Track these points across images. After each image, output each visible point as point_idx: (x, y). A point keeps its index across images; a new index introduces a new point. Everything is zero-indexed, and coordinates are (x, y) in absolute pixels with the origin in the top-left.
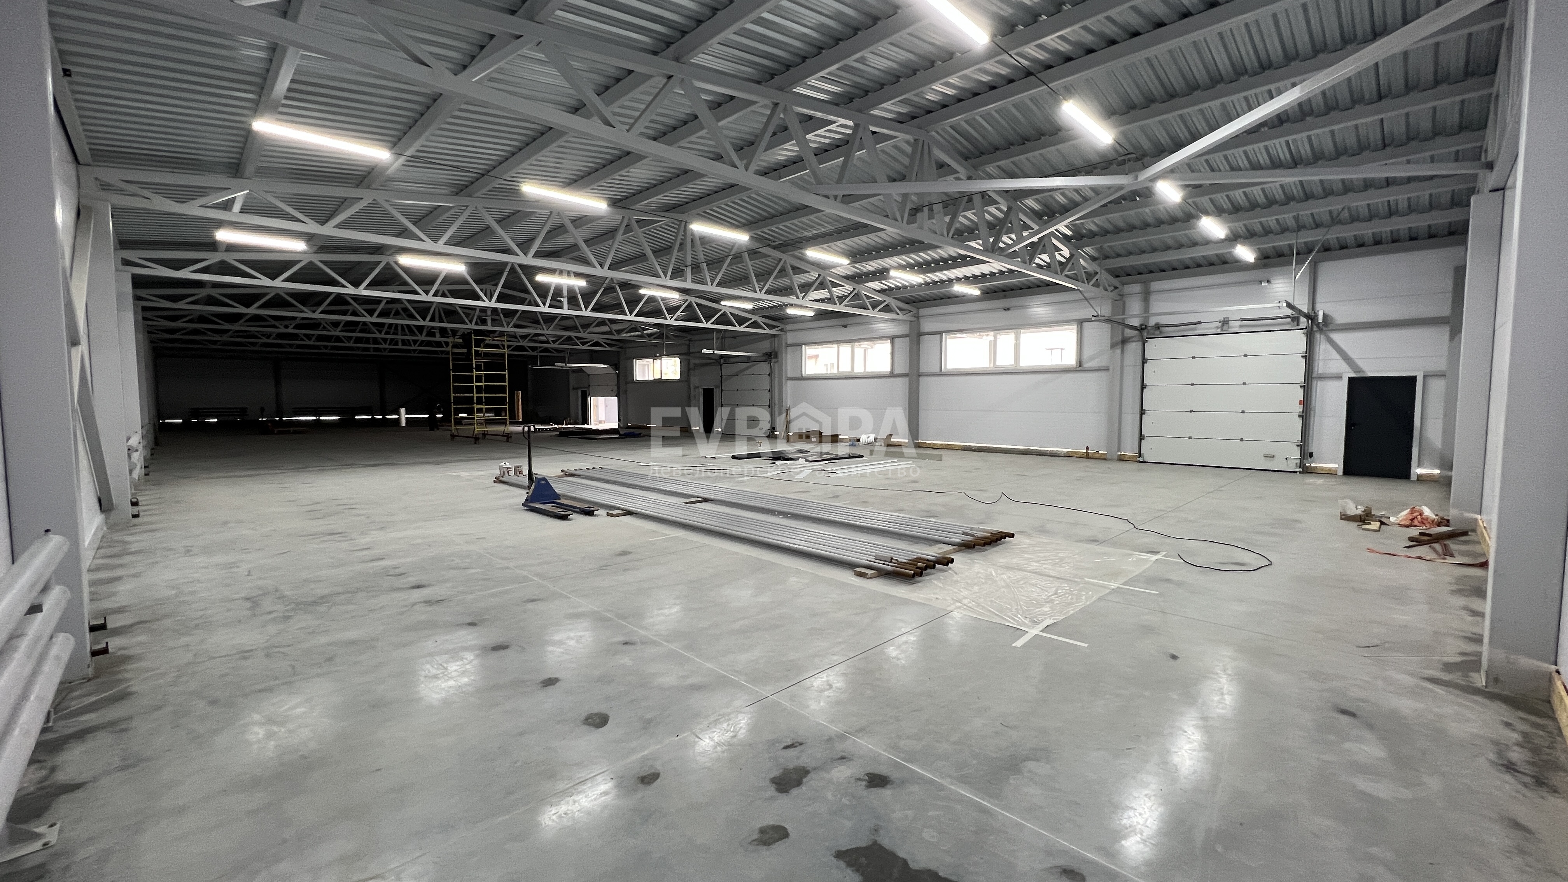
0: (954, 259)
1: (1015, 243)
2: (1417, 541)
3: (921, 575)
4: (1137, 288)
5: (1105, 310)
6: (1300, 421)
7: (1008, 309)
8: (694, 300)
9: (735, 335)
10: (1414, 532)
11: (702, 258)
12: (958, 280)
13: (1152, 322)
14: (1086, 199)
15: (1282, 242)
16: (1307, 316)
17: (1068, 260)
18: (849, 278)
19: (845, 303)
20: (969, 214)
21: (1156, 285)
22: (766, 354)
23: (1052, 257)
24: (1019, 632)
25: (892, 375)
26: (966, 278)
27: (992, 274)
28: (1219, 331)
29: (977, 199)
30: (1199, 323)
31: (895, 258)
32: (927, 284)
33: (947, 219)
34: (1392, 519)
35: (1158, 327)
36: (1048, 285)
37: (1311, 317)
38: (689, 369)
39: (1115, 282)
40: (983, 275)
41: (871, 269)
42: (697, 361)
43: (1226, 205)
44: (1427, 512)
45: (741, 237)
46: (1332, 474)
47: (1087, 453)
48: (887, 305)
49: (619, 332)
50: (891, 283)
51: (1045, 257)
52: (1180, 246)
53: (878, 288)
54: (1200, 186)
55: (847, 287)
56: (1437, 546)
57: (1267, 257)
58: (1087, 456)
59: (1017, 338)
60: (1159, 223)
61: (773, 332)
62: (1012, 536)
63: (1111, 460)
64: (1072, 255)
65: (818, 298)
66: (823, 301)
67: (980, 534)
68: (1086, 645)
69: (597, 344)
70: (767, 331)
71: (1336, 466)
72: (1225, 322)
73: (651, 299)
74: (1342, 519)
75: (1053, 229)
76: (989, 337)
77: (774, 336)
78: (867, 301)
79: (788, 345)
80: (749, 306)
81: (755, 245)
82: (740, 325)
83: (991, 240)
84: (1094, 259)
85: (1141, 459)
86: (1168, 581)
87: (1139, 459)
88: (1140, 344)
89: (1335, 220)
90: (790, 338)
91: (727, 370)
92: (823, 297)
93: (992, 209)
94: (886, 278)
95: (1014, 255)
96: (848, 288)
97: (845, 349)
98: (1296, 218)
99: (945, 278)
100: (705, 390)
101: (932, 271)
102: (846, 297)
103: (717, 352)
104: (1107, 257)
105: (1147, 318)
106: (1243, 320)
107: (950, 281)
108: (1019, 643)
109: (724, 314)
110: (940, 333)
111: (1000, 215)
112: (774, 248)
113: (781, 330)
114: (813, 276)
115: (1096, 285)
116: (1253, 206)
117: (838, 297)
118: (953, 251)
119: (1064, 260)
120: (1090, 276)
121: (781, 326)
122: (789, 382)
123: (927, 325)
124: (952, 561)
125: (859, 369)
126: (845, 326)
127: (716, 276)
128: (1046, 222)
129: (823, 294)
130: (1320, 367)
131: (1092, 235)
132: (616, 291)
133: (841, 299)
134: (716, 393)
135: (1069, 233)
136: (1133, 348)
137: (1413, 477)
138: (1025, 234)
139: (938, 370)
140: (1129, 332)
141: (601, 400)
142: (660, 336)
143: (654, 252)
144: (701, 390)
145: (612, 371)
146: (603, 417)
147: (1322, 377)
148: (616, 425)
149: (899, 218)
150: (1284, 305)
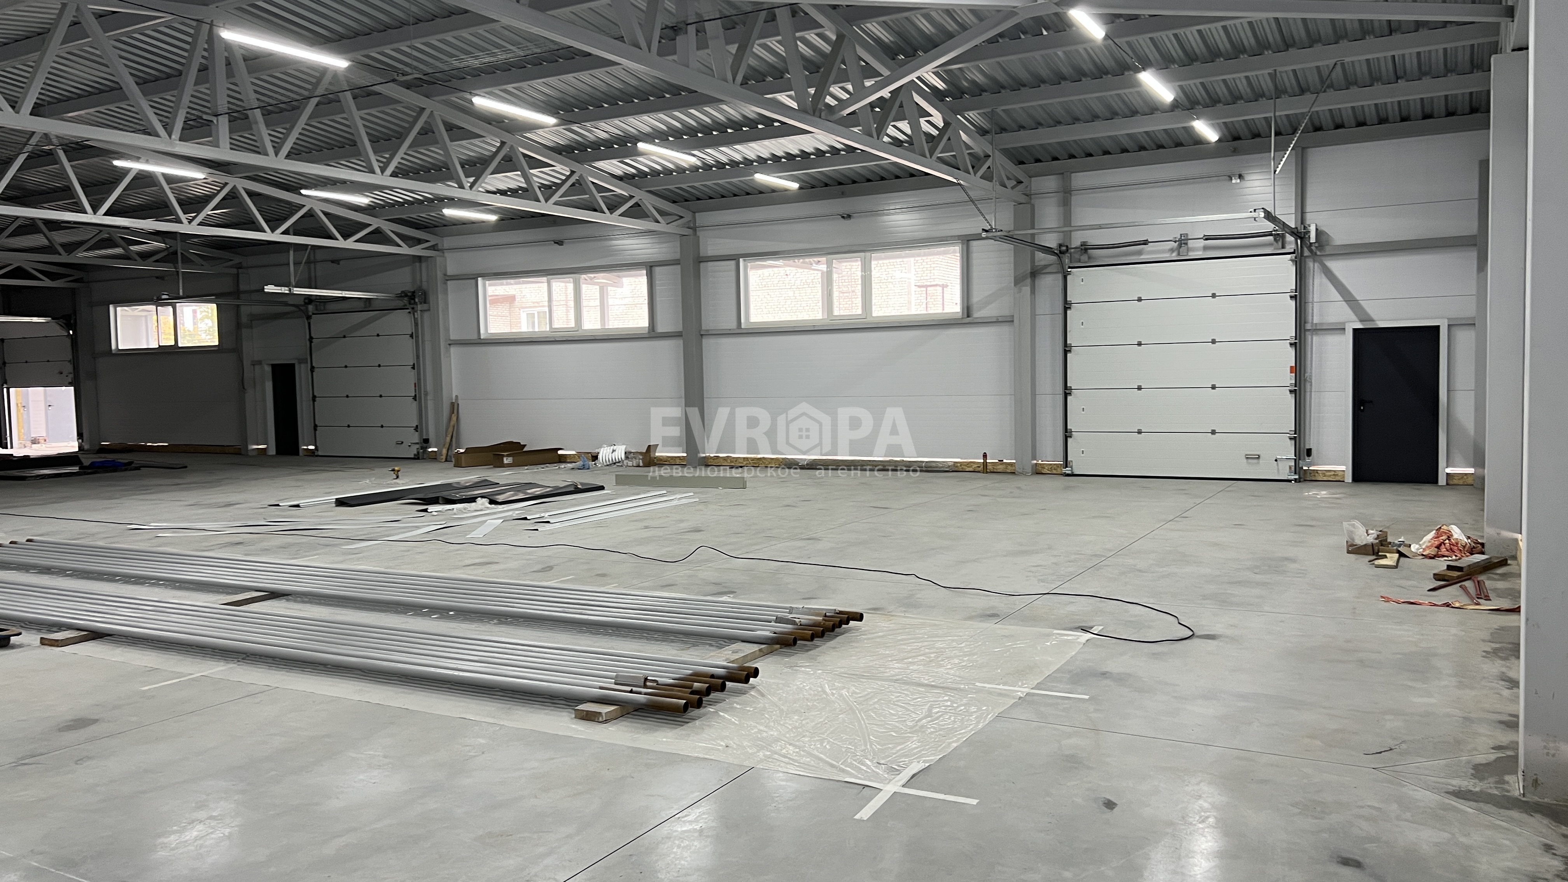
0: (752, 123)
1: (855, 97)
2: (1444, 580)
3: (699, 704)
4: (1050, 183)
5: (1002, 218)
6: (1291, 399)
7: (849, 216)
8: (242, 185)
9: (337, 257)
10: (1441, 565)
11: (251, 98)
12: (762, 161)
13: (1076, 241)
14: (964, 27)
15: (1255, 115)
16: (1295, 233)
17: (942, 131)
18: (562, 151)
19: (555, 198)
20: (773, 43)
21: (1080, 179)
22: (403, 295)
23: (915, 126)
24: (866, 791)
25: (652, 334)
26: (775, 158)
27: (819, 153)
28: (1174, 256)
29: (783, 16)
30: (1146, 243)
31: (645, 118)
32: (707, 167)
33: (733, 48)
34: (1414, 547)
35: (1085, 248)
36: (912, 175)
37: (1301, 235)
38: (239, 326)
39: (1018, 171)
40: (804, 155)
41: (604, 135)
42: (257, 309)
43: (1175, 51)
44: (1457, 534)
45: (338, 63)
46: (1337, 480)
47: (985, 464)
48: (637, 205)
49: (70, 248)
50: (642, 164)
51: (904, 126)
52: (1113, 114)
53: (619, 172)
54: (1136, 17)
55: (558, 167)
56: (1468, 584)
57: (1237, 138)
58: (985, 469)
59: (866, 269)
60: (1079, 75)
61: (416, 251)
62: (859, 617)
63: (1022, 474)
64: (947, 124)
65: (503, 187)
66: (513, 193)
67: (804, 619)
68: (974, 802)
69: (19, 273)
70: (404, 250)
71: (1343, 468)
72: (1182, 242)
73: (144, 180)
74: (1349, 552)
75: (913, 77)
76: (820, 265)
77: (419, 258)
78: (598, 196)
79: (448, 278)
80: (362, 200)
81: (365, 79)
82: (346, 236)
83: (812, 91)
84: (983, 132)
85: (1068, 470)
87: (1064, 470)
88: (1060, 277)
89: (1326, 84)
90: (453, 263)
91: (322, 326)
92: (513, 185)
93: (811, 36)
94: (636, 153)
95: (853, 119)
96: (560, 169)
97: (563, 287)
98: (1274, 77)
99: (738, 157)
100: (275, 367)
101: (716, 144)
102: (558, 186)
103: (297, 291)
104: (1003, 130)
105: (1068, 235)
106: (1207, 238)
107: (748, 162)
108: (865, 813)
109: (310, 214)
110: (735, 258)
111: (827, 48)
112: (408, 86)
113: (434, 248)
114: (489, 144)
115: (989, 177)
116: (1213, 54)
117: (542, 186)
118: (752, 110)
119: (935, 132)
120: (977, 161)
121: (433, 240)
122: (453, 349)
123: (712, 245)
124: (755, 673)
125: (591, 323)
126: (560, 243)
127: (286, 136)
128: (902, 64)
129: (512, 180)
130: (1316, 315)
131: (978, 90)
132: (56, 161)
133: (549, 190)
134: (301, 373)
135: (940, 85)
136: (1049, 283)
137: (1442, 480)
138: (868, 83)
139: (733, 325)
140: (1042, 258)
141: (35, 393)
142: (170, 257)
143: (142, 82)
144: (268, 369)
145: (57, 330)
146: (39, 431)
147: (1320, 330)
148: (72, 446)
149: (643, 44)
150: (1262, 215)
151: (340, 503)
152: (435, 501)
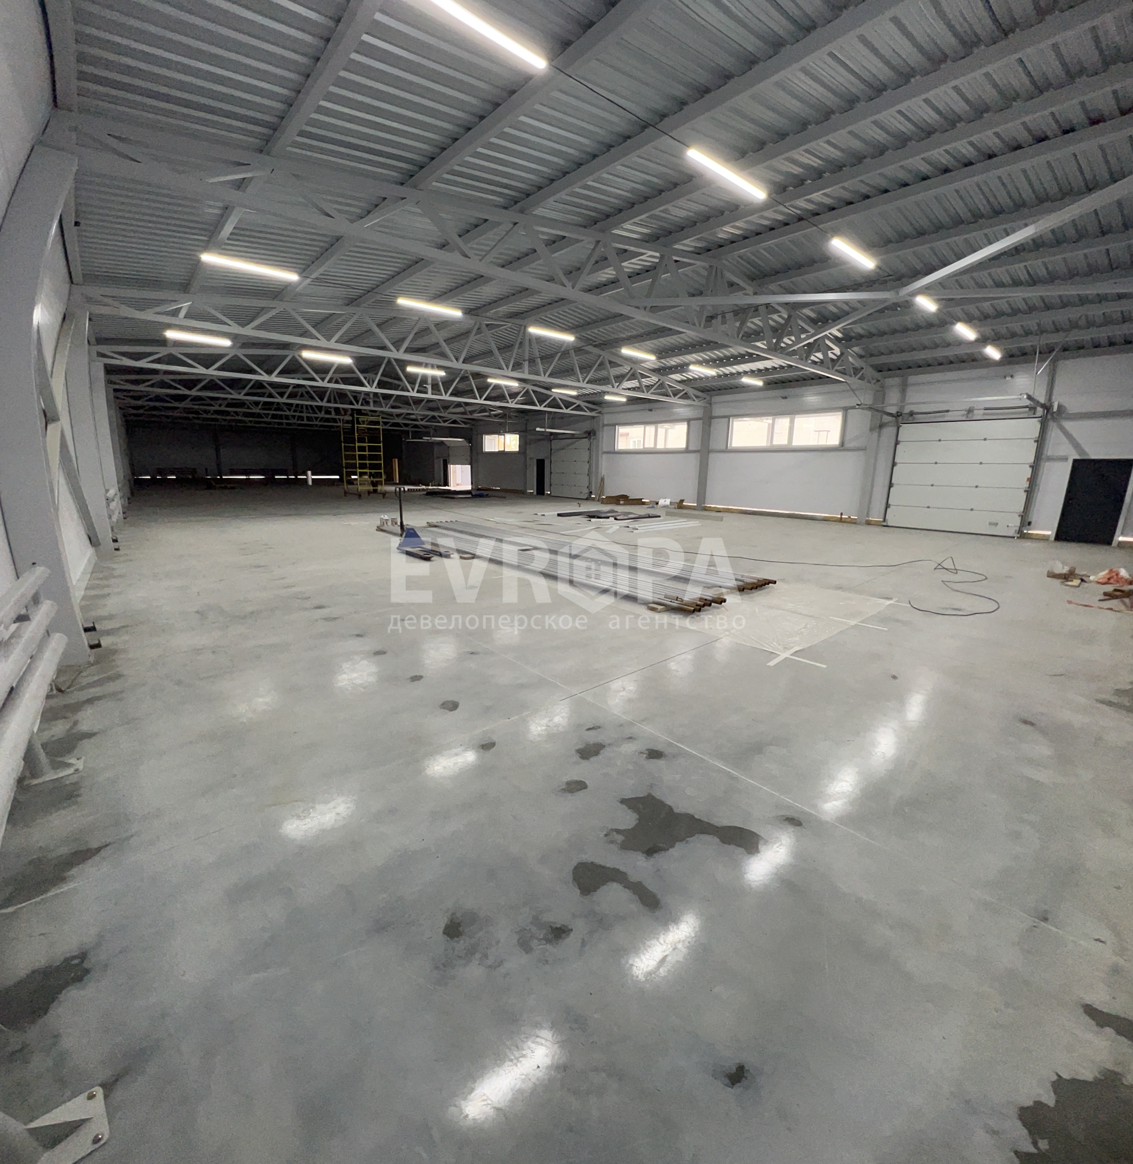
0: (742, 356)
1: (794, 343)
2: (1110, 596)
3: (699, 610)
4: (896, 381)
5: (867, 399)
6: (1024, 496)
7: (786, 398)
8: (530, 388)
9: (563, 416)
10: (1109, 588)
11: (537, 354)
12: (745, 373)
13: (907, 410)
14: (854, 309)
15: (1027, 343)
16: (1043, 406)
17: (839, 357)
18: (656, 371)
19: (652, 391)
20: (756, 320)
21: (912, 379)
22: (586, 432)
23: (825, 355)
24: (772, 655)
25: (687, 451)
26: (752, 371)
27: (774, 368)
28: (964, 418)
29: (763, 309)
30: (948, 411)
31: (694, 355)
32: (719, 376)
33: (738, 324)
34: (1092, 578)
35: (912, 414)
36: (820, 378)
37: (1047, 408)
38: (526, 443)
39: (877, 375)
40: (767, 369)
41: (674, 363)
42: (533, 437)
43: (977, 313)
44: (1123, 573)
45: (571, 338)
46: (1044, 539)
47: (841, 518)
48: (686, 393)
49: (471, 412)
50: (690, 375)
51: (820, 355)
52: (936, 346)
53: (679, 379)
54: (953, 299)
55: (653, 378)
56: (1127, 600)
57: (1012, 356)
58: (840, 520)
59: (792, 422)
60: (918, 327)
61: (593, 414)
62: (774, 582)
63: (860, 524)
64: (842, 354)
65: (630, 387)
66: (634, 389)
67: (749, 580)
68: (825, 666)
69: (455, 422)
70: (588, 413)
71: (1049, 533)
72: (970, 411)
73: (497, 387)
74: (1048, 576)
75: (827, 333)
76: (769, 420)
77: (593, 417)
78: (669, 390)
79: (604, 425)
80: (574, 393)
81: (581, 344)
82: (567, 408)
83: (774, 341)
84: (861, 357)
85: (885, 524)
86: (897, 621)
87: (884, 524)
88: (895, 429)
89: (1074, 325)
90: (607, 419)
91: (556, 444)
92: (634, 386)
93: (775, 317)
94: (687, 371)
95: (794, 353)
96: (654, 379)
97: (650, 429)
98: (1039, 325)
99: (734, 371)
100: (538, 460)
101: (724, 365)
102: (653, 386)
103: (548, 430)
104: (872, 355)
105: (902, 407)
106: (986, 409)
107: (739, 373)
108: (772, 663)
109: (554, 399)
110: (728, 417)
111: (782, 322)
112: (595, 346)
113: (600, 413)
114: (626, 369)
115: (862, 378)
116: (1000, 314)
117: (646, 386)
118: (742, 350)
119: (835, 357)
120: (856, 371)
121: (600, 409)
122: (604, 455)
123: (718, 410)
124: (725, 601)
125: (660, 446)
126: (651, 410)
127: (549, 368)
128: (821, 327)
129: (634, 383)
130: (1050, 450)
131: (860, 337)
132: (469, 380)
133: (649, 387)
134: (547, 463)
135: (839, 335)
136: (889, 432)
137: (1114, 543)
138: (803, 336)
139: (723, 448)
140: (886, 419)
141: (458, 467)
142: (503, 416)
143: (499, 349)
144: (535, 461)
145: (466, 444)
146: (459, 481)
147: (1050, 459)
148: (469, 487)
149: (697, 324)
150: (1025, 397)
151: (559, 515)
152: (593, 517)
